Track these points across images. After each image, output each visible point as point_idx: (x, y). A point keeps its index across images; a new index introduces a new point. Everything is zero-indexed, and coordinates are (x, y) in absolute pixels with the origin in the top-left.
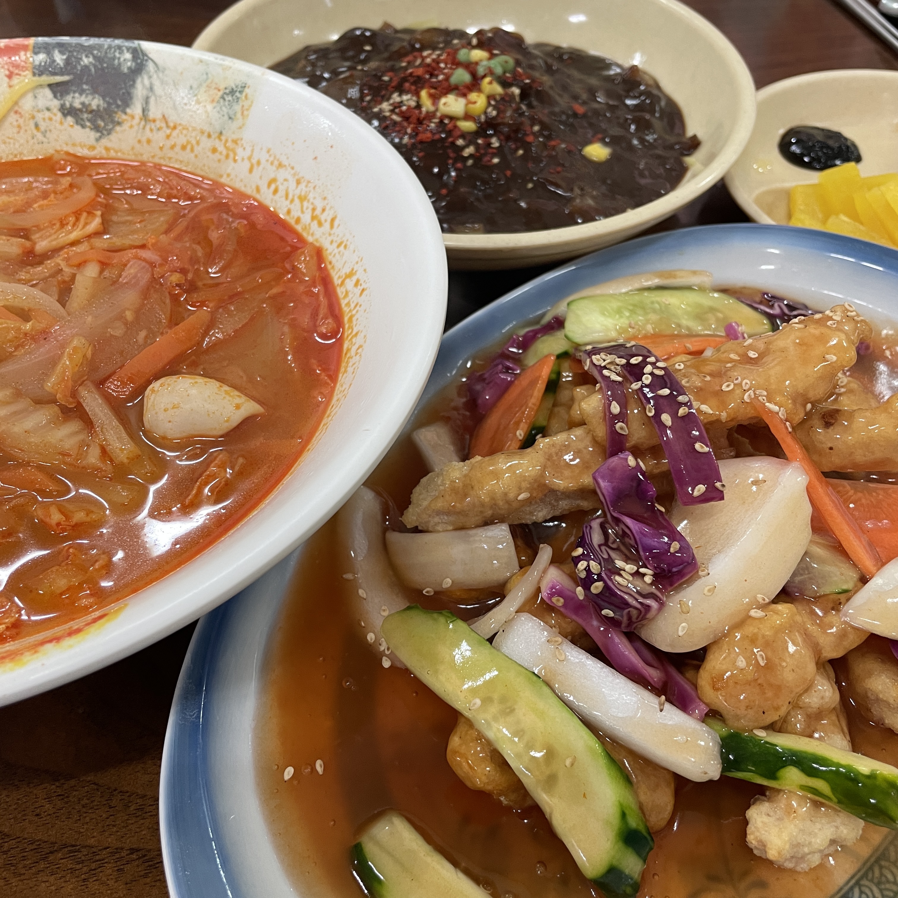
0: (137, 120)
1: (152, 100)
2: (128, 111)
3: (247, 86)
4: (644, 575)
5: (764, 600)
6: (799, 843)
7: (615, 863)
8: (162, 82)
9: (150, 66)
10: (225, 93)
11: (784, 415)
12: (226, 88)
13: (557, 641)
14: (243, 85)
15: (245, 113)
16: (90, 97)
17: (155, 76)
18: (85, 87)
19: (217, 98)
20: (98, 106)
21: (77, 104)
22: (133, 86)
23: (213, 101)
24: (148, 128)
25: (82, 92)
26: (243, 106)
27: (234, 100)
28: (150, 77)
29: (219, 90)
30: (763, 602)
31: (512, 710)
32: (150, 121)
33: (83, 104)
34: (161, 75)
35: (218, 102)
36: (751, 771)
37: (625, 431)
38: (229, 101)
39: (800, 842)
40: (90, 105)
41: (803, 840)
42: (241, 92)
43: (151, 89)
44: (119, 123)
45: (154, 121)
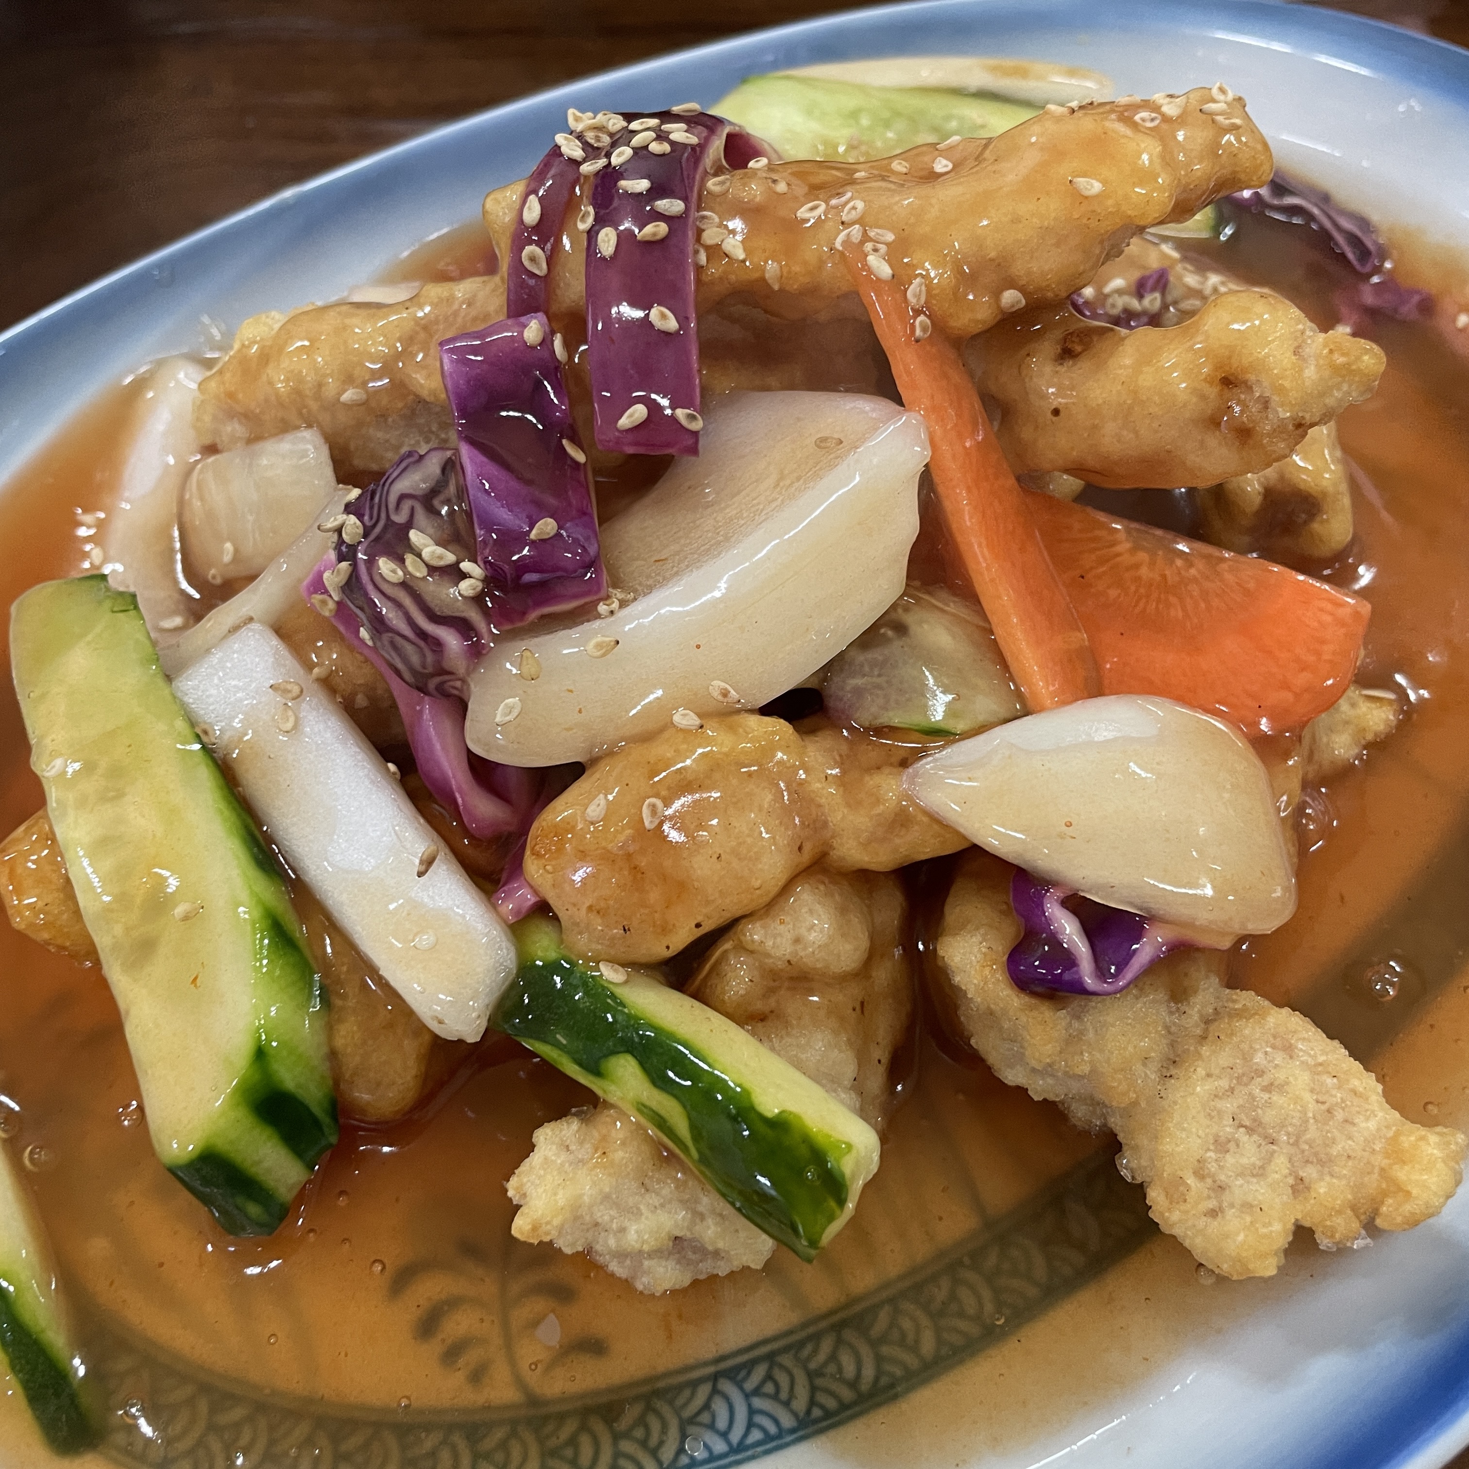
4: (464, 576)
5: (725, 694)
6: (597, 1224)
7: (222, 1145)
11: (918, 297)
13: (290, 691)
30: (720, 698)
31: (120, 795)
36: (557, 1045)
37: (540, 268)
39: (600, 1220)
41: (606, 1218)
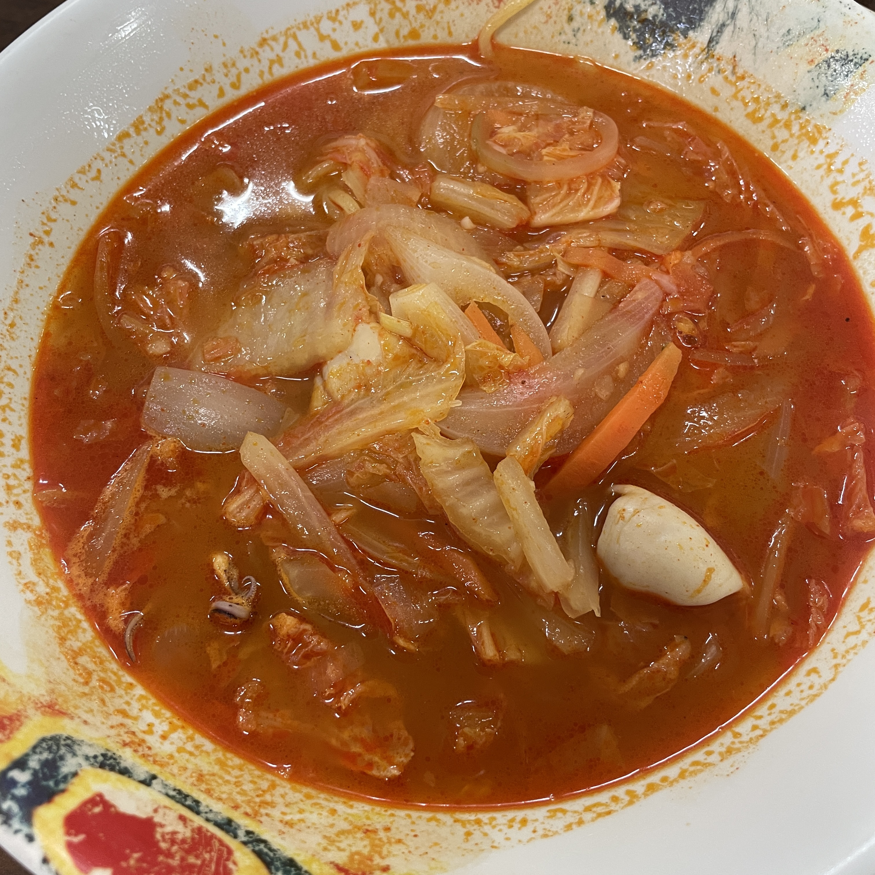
0: (696, 50)
1: (728, 31)
2: (691, 34)
3: (870, 59)
10: (834, 57)
12: (837, 51)
14: (865, 56)
15: (852, 96)
19: (819, 59)
20: (655, 16)
21: (630, 5)
23: (811, 61)
24: (707, 64)
26: (852, 85)
29: (826, 50)
32: (713, 56)
33: (637, 8)
35: (818, 66)
38: (835, 70)
40: (646, 11)
42: (857, 64)
44: (672, 47)
45: (719, 58)
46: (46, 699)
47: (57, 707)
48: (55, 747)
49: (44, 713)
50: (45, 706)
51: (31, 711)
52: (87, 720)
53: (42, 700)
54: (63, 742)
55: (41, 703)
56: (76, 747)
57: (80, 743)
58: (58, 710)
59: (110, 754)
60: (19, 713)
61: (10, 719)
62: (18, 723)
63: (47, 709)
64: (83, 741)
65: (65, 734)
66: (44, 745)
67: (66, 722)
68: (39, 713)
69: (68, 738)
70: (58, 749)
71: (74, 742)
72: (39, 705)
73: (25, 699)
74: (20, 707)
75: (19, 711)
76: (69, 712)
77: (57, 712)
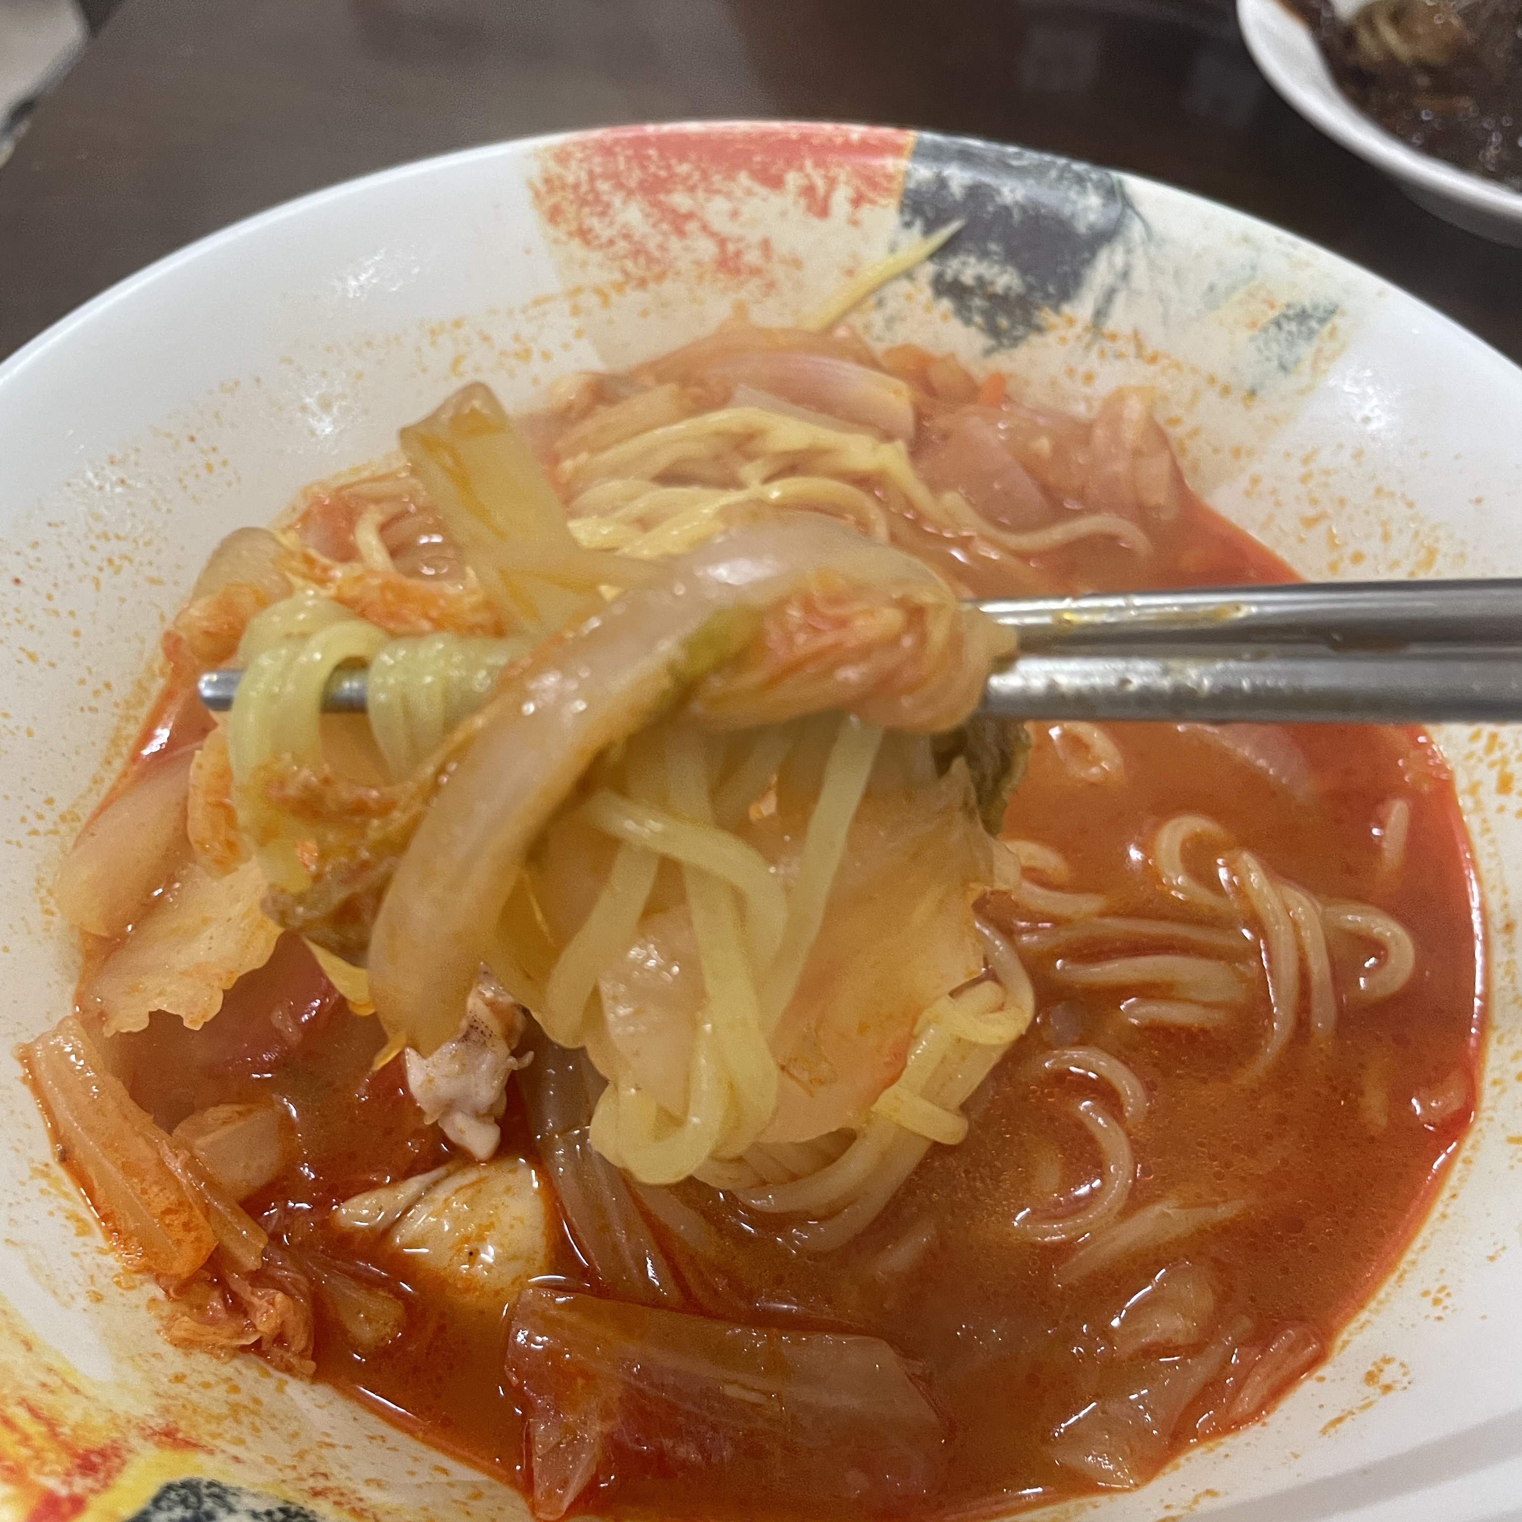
0: (1078, 329)
1: (1120, 300)
2: (1066, 309)
3: (1338, 311)
8: (1152, 265)
9: (1136, 230)
10: (1286, 317)
12: (1289, 306)
14: (1331, 308)
15: (1323, 365)
16: (996, 269)
17: (1139, 251)
18: (993, 247)
19: (1263, 321)
20: (1009, 288)
21: (968, 278)
22: (1089, 262)
23: (1253, 325)
24: (1095, 349)
25: (984, 255)
26: (1319, 351)
27: (1300, 332)
28: (1129, 251)
29: (1272, 306)
32: (1103, 335)
33: (980, 279)
34: (1152, 249)
35: (1265, 330)
38: (1290, 333)
40: (992, 283)
42: (1322, 321)
43: (1125, 275)
44: (1039, 330)
45: (1113, 337)
46: (158, 1423)
47: (180, 1436)
48: (192, 1499)
49: (159, 1444)
50: (160, 1433)
51: (135, 1441)
52: (239, 1456)
53: (152, 1423)
54: (204, 1491)
55: (150, 1427)
56: (231, 1499)
57: (237, 1492)
58: (182, 1440)
59: (293, 1509)
60: (115, 1445)
61: (102, 1453)
62: (117, 1461)
63: (164, 1438)
64: (240, 1489)
65: (206, 1478)
66: (173, 1495)
67: (201, 1458)
68: (150, 1444)
69: (211, 1484)
70: (200, 1501)
71: (225, 1490)
72: (149, 1431)
73: (122, 1422)
74: (115, 1435)
75: (114, 1441)
76: (203, 1443)
77: (183, 1443)
